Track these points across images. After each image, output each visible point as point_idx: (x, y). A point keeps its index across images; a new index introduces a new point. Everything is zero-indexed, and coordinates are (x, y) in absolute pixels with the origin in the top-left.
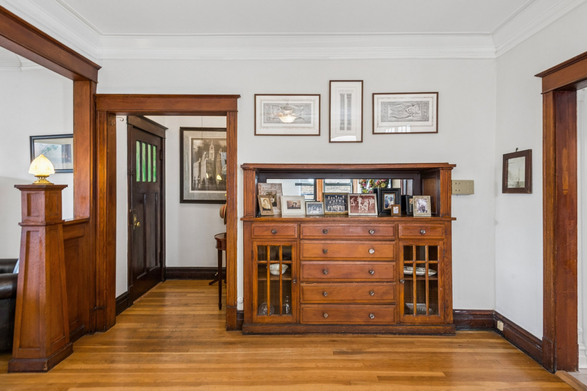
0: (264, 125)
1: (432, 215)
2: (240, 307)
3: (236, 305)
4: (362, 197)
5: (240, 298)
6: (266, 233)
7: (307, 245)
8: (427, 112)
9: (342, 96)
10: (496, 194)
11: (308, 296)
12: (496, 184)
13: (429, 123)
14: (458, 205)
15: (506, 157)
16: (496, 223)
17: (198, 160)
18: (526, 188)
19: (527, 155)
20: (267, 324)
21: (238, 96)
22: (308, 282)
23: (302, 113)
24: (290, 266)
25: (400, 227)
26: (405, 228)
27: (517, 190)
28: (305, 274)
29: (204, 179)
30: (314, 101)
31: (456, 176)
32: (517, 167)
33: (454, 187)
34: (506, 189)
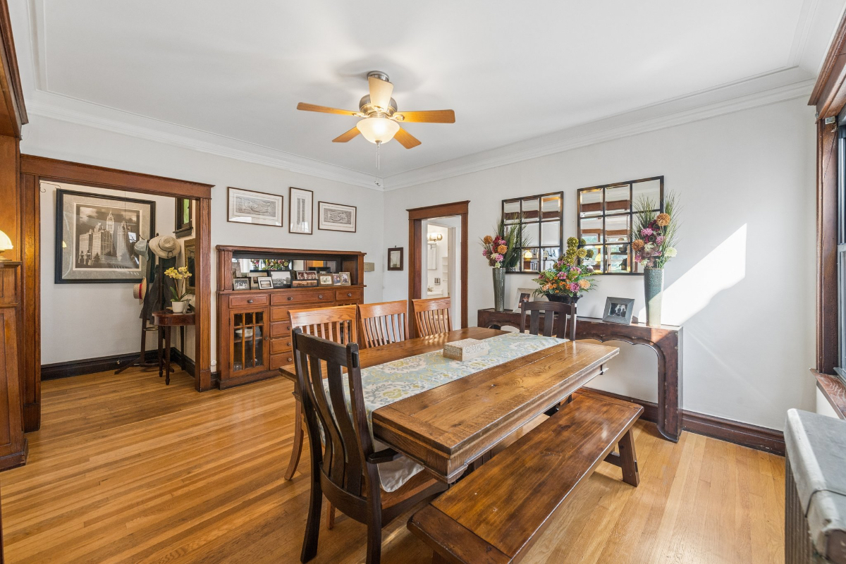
0: (235, 213)
1: (352, 284)
2: (213, 369)
3: (209, 369)
4: (306, 273)
5: (213, 362)
6: (242, 303)
7: (275, 310)
8: (350, 219)
9: (299, 200)
10: (383, 271)
11: (276, 348)
12: (383, 265)
13: (351, 226)
14: (367, 278)
15: (390, 250)
16: (383, 288)
17: (88, 232)
18: (401, 268)
19: (401, 249)
20: (243, 376)
21: (213, 186)
22: (276, 338)
23: (269, 208)
24: (261, 328)
25: (337, 293)
26: (340, 294)
27: (395, 269)
28: (274, 333)
29: (97, 254)
30: (278, 200)
31: (366, 260)
32: (395, 257)
33: (365, 267)
34: (390, 269)
